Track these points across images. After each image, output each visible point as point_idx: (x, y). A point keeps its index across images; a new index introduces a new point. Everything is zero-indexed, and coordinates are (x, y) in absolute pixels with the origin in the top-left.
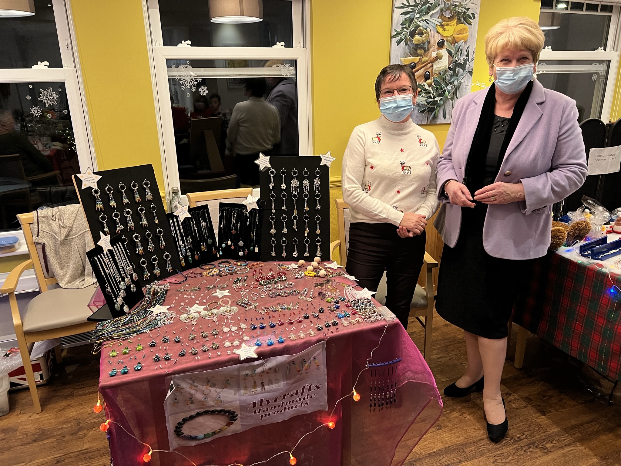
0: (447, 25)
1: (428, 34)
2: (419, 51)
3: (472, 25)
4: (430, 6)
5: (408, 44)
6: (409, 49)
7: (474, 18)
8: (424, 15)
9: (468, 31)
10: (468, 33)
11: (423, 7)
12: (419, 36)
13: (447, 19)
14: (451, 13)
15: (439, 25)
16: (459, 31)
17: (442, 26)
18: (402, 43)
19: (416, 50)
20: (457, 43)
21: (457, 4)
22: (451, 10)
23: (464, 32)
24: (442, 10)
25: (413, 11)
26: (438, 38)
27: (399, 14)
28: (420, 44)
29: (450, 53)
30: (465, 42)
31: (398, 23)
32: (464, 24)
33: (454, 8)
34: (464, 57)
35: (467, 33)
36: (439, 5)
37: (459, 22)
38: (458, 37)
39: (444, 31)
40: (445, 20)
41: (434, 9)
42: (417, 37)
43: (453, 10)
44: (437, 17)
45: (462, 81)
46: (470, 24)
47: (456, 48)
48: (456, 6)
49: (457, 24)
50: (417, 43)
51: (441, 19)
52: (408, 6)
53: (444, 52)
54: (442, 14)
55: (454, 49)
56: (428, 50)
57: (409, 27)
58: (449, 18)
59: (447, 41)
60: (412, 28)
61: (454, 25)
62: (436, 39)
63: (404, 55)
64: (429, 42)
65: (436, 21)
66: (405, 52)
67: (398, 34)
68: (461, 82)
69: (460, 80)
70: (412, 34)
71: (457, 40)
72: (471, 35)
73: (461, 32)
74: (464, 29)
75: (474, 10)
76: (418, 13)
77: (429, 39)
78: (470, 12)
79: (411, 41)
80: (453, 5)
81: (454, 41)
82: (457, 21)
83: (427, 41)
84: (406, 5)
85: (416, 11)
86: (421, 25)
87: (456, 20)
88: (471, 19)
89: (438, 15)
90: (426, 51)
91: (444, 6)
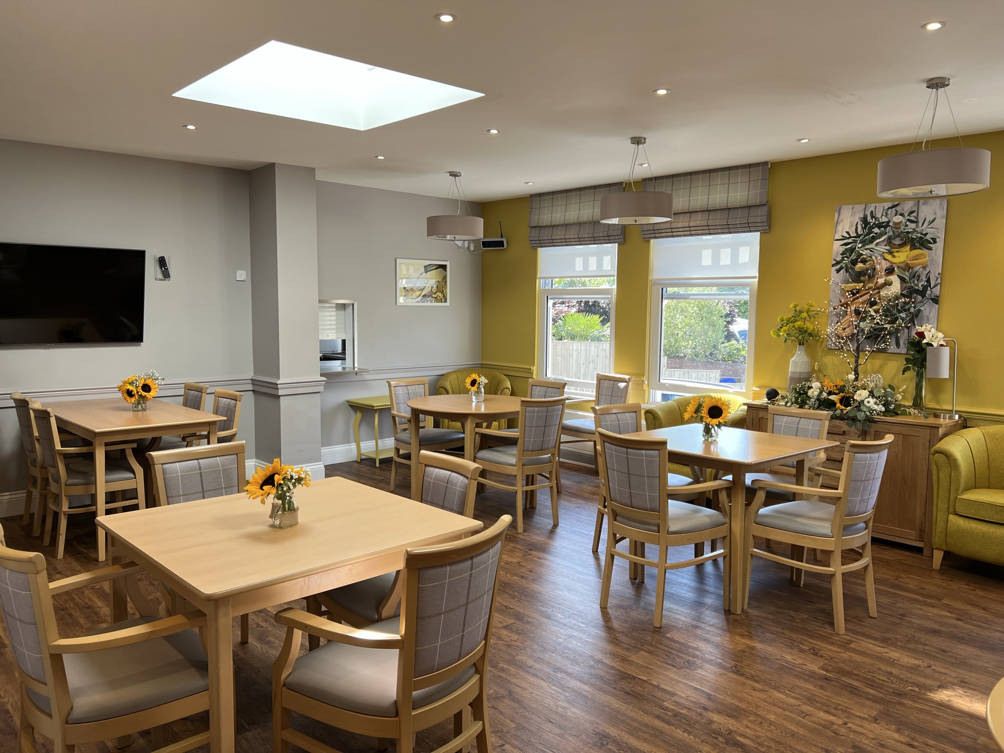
0: (897, 252)
1: (873, 261)
2: (862, 278)
3: (932, 250)
4: (875, 235)
5: (849, 272)
6: (849, 276)
7: (935, 242)
8: (868, 244)
9: (927, 256)
10: (927, 258)
11: (867, 237)
12: (861, 264)
13: (897, 246)
14: (902, 239)
15: (887, 253)
16: (914, 257)
17: (890, 253)
18: (842, 271)
19: (857, 277)
20: (912, 269)
21: (910, 230)
22: (901, 237)
23: (922, 257)
24: (889, 238)
25: (855, 242)
27: (838, 246)
28: (863, 271)
29: (902, 280)
30: (924, 268)
31: (837, 253)
32: (921, 249)
33: (907, 235)
34: (923, 283)
35: (925, 258)
36: (886, 233)
37: (913, 247)
38: (914, 263)
39: (893, 258)
40: (895, 246)
41: (879, 238)
42: (860, 265)
43: (904, 237)
44: (885, 245)
45: (922, 309)
46: (930, 249)
47: (910, 274)
48: (908, 232)
49: (911, 250)
50: (860, 270)
51: (889, 246)
52: (848, 238)
53: (894, 278)
54: (891, 242)
55: (908, 275)
56: (874, 276)
57: (850, 256)
58: (899, 245)
59: (898, 267)
60: (853, 256)
61: (906, 251)
62: (883, 265)
63: (845, 281)
64: (874, 269)
65: (883, 248)
66: (846, 279)
67: (838, 263)
68: (919, 311)
69: (918, 308)
70: (854, 262)
71: (911, 265)
72: (932, 260)
73: (917, 258)
74: (921, 255)
75: (934, 235)
76: (859, 243)
77: (874, 266)
78: (928, 237)
79: (852, 269)
80: (905, 232)
81: (907, 267)
82: (911, 247)
83: (872, 268)
84: (846, 237)
85: (858, 242)
86: (864, 253)
87: (909, 247)
88: (931, 243)
89: (885, 243)
90: (871, 277)
91: (892, 233)
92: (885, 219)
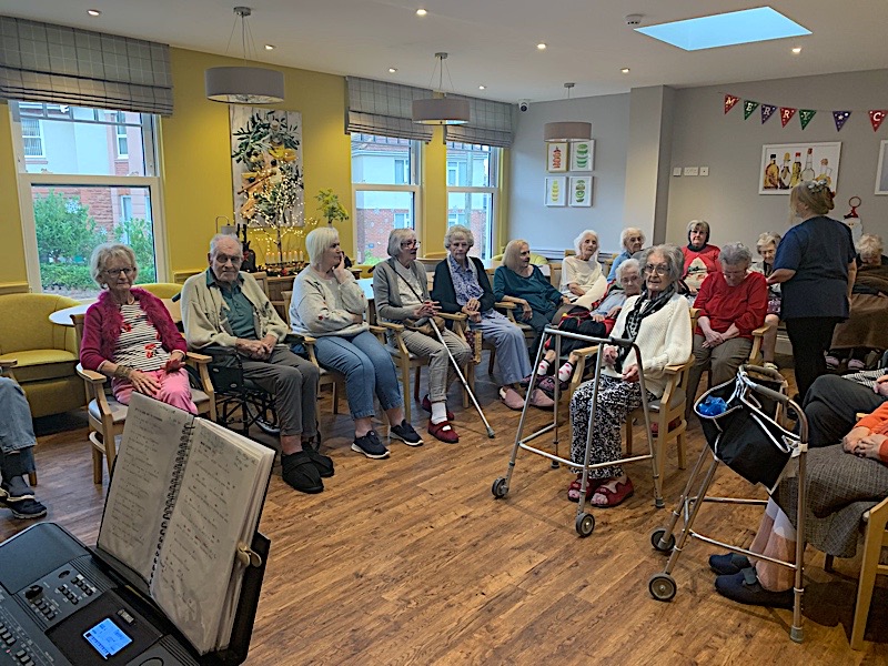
0: (277, 149)
1: (262, 155)
2: (256, 168)
3: (297, 149)
4: (261, 134)
5: (246, 163)
6: (247, 166)
7: (299, 144)
8: (257, 140)
9: (295, 153)
11: (256, 135)
12: (254, 156)
13: (277, 145)
14: (279, 139)
16: (287, 153)
17: (273, 149)
18: (242, 161)
19: (253, 167)
20: (288, 162)
21: (283, 133)
24: (271, 137)
26: (271, 159)
27: (236, 139)
29: (282, 170)
30: (294, 162)
31: (236, 146)
32: (291, 148)
34: (295, 173)
36: (268, 133)
38: (288, 158)
39: (275, 153)
41: (264, 137)
42: (253, 159)
44: (268, 143)
45: (296, 192)
50: (254, 162)
51: (272, 144)
53: (277, 169)
54: (272, 141)
55: (286, 167)
56: (264, 167)
57: (246, 149)
59: (279, 161)
61: (282, 149)
62: (269, 159)
63: (244, 171)
64: (264, 161)
65: (268, 145)
66: (244, 168)
67: (237, 154)
70: (249, 155)
72: (298, 157)
73: (289, 155)
74: (292, 152)
75: (297, 138)
78: (294, 140)
79: (248, 160)
80: (280, 134)
81: (285, 161)
82: (285, 146)
84: (241, 133)
85: (250, 137)
86: (255, 148)
88: (296, 144)
90: (262, 168)
91: (272, 134)
92: (266, 122)
